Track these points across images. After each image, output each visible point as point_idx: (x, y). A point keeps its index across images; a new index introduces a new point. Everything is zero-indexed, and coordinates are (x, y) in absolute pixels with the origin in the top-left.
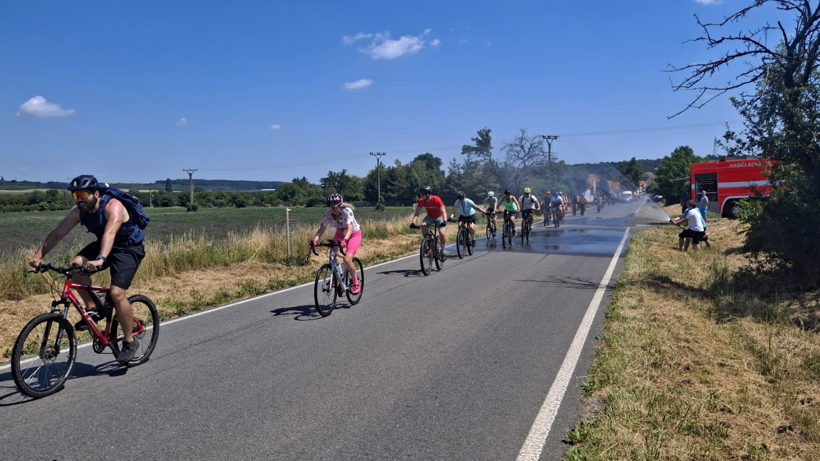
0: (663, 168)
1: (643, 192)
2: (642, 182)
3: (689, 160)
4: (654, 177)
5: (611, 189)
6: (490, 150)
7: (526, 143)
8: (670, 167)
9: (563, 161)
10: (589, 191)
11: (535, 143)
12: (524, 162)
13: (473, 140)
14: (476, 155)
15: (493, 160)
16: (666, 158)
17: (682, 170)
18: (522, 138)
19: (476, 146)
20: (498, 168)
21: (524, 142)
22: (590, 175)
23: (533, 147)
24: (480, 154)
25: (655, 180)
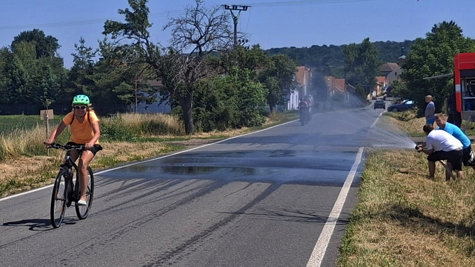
0: (413, 57)
1: (383, 94)
2: (380, 79)
3: (455, 45)
4: (400, 71)
5: (331, 88)
6: (148, 29)
7: (202, 18)
8: (425, 54)
9: (258, 46)
10: (296, 93)
11: (217, 18)
12: (199, 46)
13: (121, 12)
14: (126, 36)
15: (151, 43)
16: (419, 41)
17: (444, 61)
18: (197, 10)
19: (125, 22)
20: (159, 57)
21: (199, 16)
22: (298, 68)
23: (212, 24)
24: (132, 34)
25: (402, 76)
